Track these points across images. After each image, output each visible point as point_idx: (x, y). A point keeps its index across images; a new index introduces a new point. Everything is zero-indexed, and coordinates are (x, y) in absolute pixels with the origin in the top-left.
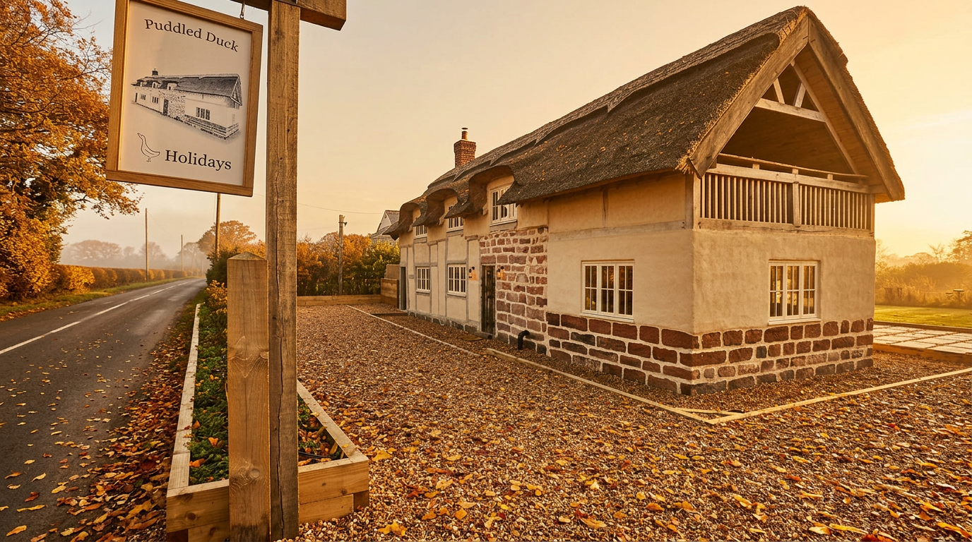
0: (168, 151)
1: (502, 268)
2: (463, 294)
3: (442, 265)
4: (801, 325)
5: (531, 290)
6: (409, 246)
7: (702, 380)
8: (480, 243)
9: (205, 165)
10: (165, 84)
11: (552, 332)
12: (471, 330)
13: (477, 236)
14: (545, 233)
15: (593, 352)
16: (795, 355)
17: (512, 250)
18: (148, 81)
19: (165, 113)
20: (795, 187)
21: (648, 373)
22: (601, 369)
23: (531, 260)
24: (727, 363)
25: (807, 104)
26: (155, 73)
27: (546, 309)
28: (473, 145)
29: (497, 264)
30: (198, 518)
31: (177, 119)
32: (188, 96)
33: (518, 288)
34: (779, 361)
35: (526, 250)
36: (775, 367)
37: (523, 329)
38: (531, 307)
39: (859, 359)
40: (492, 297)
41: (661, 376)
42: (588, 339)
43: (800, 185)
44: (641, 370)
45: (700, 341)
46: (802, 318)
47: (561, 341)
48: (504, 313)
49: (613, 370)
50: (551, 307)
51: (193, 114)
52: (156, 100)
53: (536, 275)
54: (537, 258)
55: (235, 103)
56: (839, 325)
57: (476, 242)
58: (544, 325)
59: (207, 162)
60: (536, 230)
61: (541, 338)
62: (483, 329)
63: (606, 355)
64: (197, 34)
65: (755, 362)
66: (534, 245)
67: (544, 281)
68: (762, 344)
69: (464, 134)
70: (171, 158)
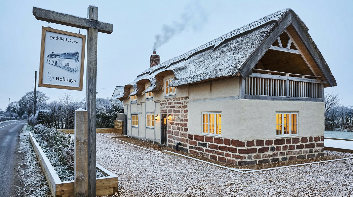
0: (57, 77)
1: (170, 115)
2: (153, 127)
3: (144, 114)
4: (290, 138)
5: (182, 125)
6: (128, 105)
7: (247, 160)
8: (161, 104)
9: (68, 81)
10: (56, 56)
11: (190, 143)
12: (156, 143)
13: (159, 101)
14: (187, 100)
15: (206, 151)
16: (288, 151)
17: (174, 107)
18: (51, 56)
19: (56, 65)
20: (288, 82)
21: (226, 158)
22: (209, 157)
23: (182, 111)
24: (257, 153)
25: (293, 47)
26: (53, 53)
27: (188, 133)
28: (159, 57)
29: (168, 113)
30: (65, 191)
31: (59, 67)
32: (63, 59)
33: (177, 124)
34: (280, 153)
35: (180, 107)
36: (279, 155)
37: (179, 142)
38: (182, 132)
39: (318, 153)
40: (165, 128)
41: (231, 158)
42: (204, 145)
43: (289, 81)
44: (224, 156)
45: (246, 144)
46: (290, 135)
47: (194, 146)
48: (171, 135)
49: (214, 158)
50: (190, 132)
51: (64, 65)
52: (53, 61)
53: (184, 118)
54: (184, 110)
55: (77, 60)
56: (308, 139)
57: (159, 103)
58: (187, 140)
59: (68, 80)
60: (184, 98)
61: (186, 145)
62: (162, 143)
63: (211, 151)
64: (66, 40)
65: (270, 153)
66: (183, 105)
67: (187, 121)
68: (273, 145)
69: (155, 52)
70: (57, 79)
